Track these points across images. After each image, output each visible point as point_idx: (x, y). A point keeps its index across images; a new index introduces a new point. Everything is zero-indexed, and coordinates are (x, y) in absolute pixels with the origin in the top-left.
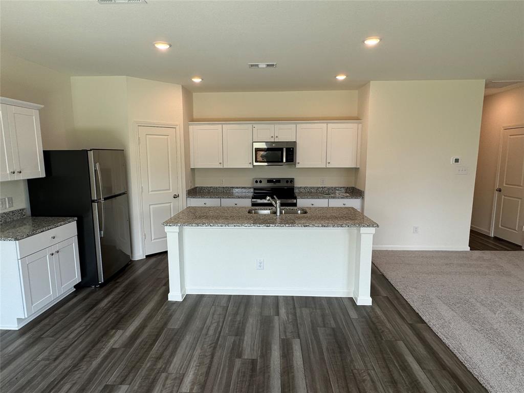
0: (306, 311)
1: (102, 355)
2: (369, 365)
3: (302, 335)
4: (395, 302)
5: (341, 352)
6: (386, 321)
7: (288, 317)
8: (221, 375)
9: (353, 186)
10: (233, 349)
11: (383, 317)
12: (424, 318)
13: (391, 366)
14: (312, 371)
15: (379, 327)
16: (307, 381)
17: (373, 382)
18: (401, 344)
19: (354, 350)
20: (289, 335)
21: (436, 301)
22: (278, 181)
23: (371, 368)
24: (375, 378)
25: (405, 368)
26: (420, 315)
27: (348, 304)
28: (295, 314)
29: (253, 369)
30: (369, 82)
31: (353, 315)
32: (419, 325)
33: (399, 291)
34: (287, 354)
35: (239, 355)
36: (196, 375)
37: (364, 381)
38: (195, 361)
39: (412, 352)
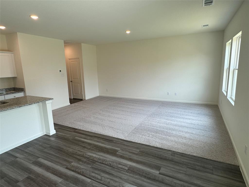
0: (31, 149)
2: (74, 148)
3: (40, 156)
4: (63, 128)
5: (61, 151)
6: (66, 135)
7: (24, 155)
9: (14, 87)
10: (9, 183)
13: (79, 144)
14: (57, 162)
16: (59, 165)
17: (79, 151)
18: (76, 138)
19: (64, 148)
20: (34, 160)
21: (75, 122)
25: (84, 142)
26: (74, 128)
28: (26, 153)
29: (32, 179)
30: (16, 33)
31: (53, 139)
32: (77, 130)
33: (61, 124)
34: (41, 165)
35: (17, 181)
39: (81, 138)
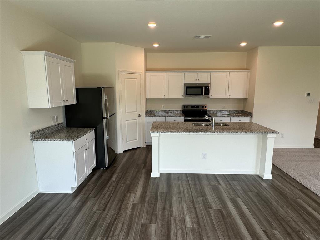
0: (235, 183)
1: (130, 208)
2: (288, 212)
3: (240, 196)
4: (285, 177)
5: (268, 205)
6: (285, 188)
7: (227, 186)
8: (206, 218)
9: (242, 110)
10: (204, 204)
11: (282, 186)
12: (307, 186)
13: (300, 213)
14: (257, 216)
15: (283, 192)
16: (257, 221)
17: (295, 221)
18: (300, 201)
19: (275, 204)
20: (233, 196)
21: (308, 176)
22: (198, 106)
23: (290, 214)
24: (296, 220)
25: (309, 214)
26: (303, 184)
27: (258, 178)
28: (230, 184)
29: (222, 215)
30: (258, 47)
31: (264, 185)
32: (306, 190)
33: (285, 171)
34: (237, 207)
35: (211, 208)
36: (191, 218)
37: (290, 221)
38: (186, 211)
39: (309, 205)
